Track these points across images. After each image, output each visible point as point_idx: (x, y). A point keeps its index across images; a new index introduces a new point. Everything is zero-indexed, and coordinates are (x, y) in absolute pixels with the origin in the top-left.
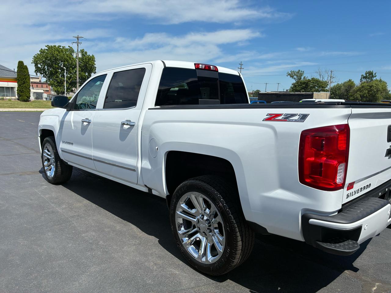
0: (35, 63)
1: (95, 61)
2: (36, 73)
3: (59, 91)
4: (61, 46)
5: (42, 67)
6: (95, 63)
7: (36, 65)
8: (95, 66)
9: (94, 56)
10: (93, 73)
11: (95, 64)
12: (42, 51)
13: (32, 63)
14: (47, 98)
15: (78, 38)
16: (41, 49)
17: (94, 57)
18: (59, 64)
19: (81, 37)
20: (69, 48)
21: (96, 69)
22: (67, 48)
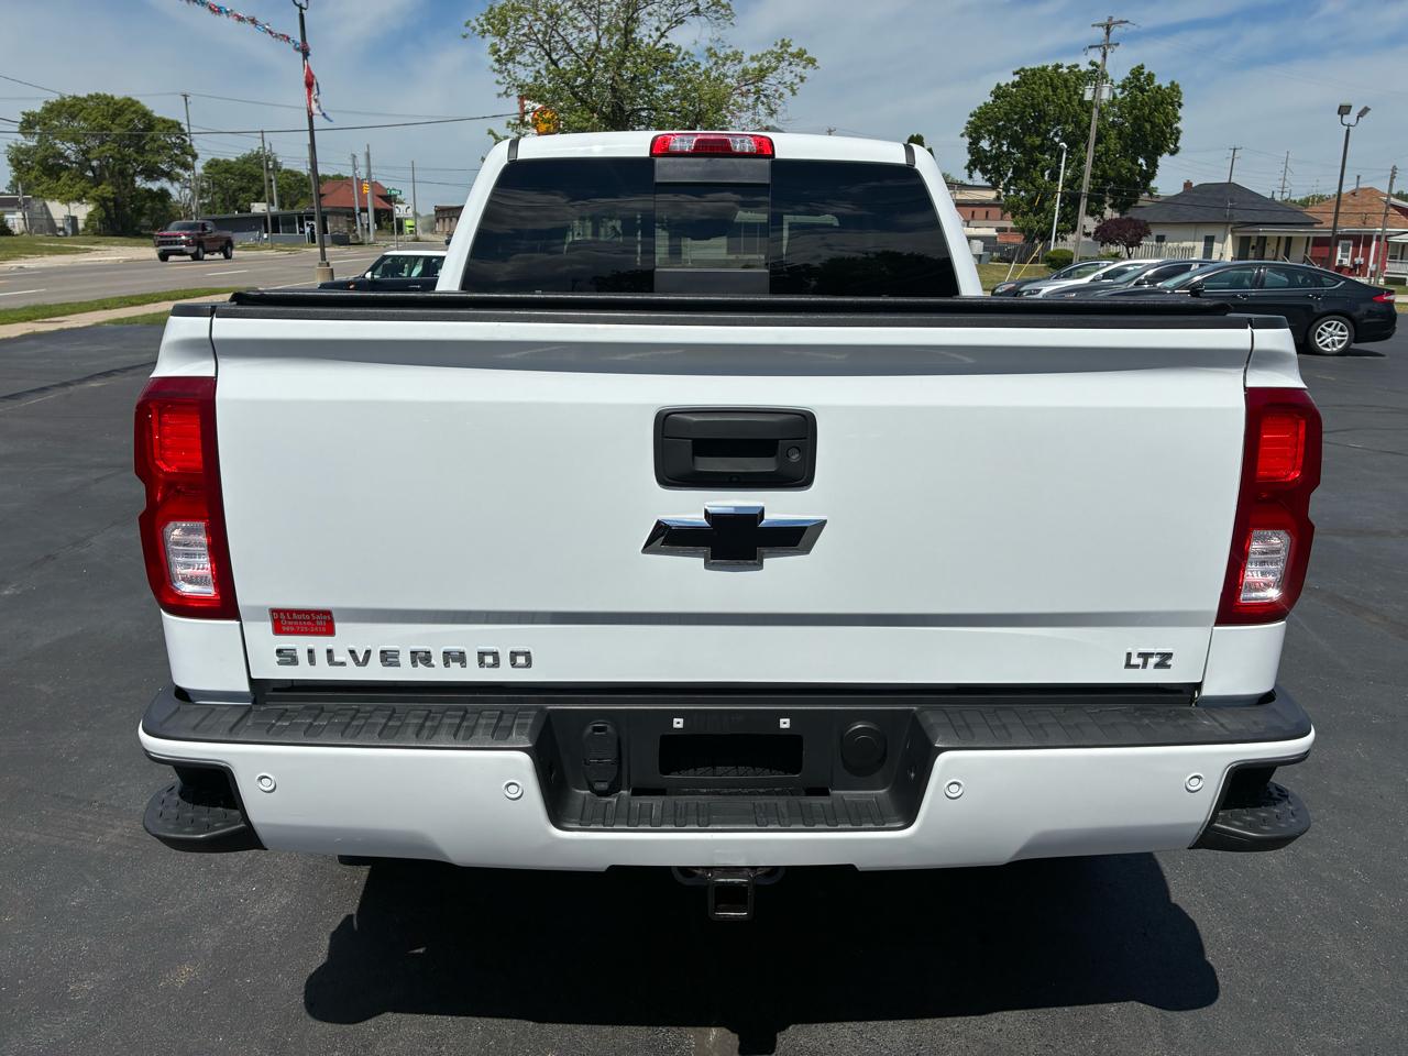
0: (970, 136)
1: (1180, 105)
2: (971, 172)
3: (1031, 231)
4: (1061, 67)
5: (991, 151)
6: (1180, 113)
7: (974, 143)
8: (1178, 125)
9: (1177, 86)
10: (1166, 155)
11: (1179, 119)
12: (999, 93)
13: (962, 135)
14: (981, 256)
15: (1108, 28)
16: (999, 87)
17: (1179, 92)
18: (1048, 131)
19: (1121, 22)
20: (1091, 68)
21: (1181, 136)
22: (1083, 71)
